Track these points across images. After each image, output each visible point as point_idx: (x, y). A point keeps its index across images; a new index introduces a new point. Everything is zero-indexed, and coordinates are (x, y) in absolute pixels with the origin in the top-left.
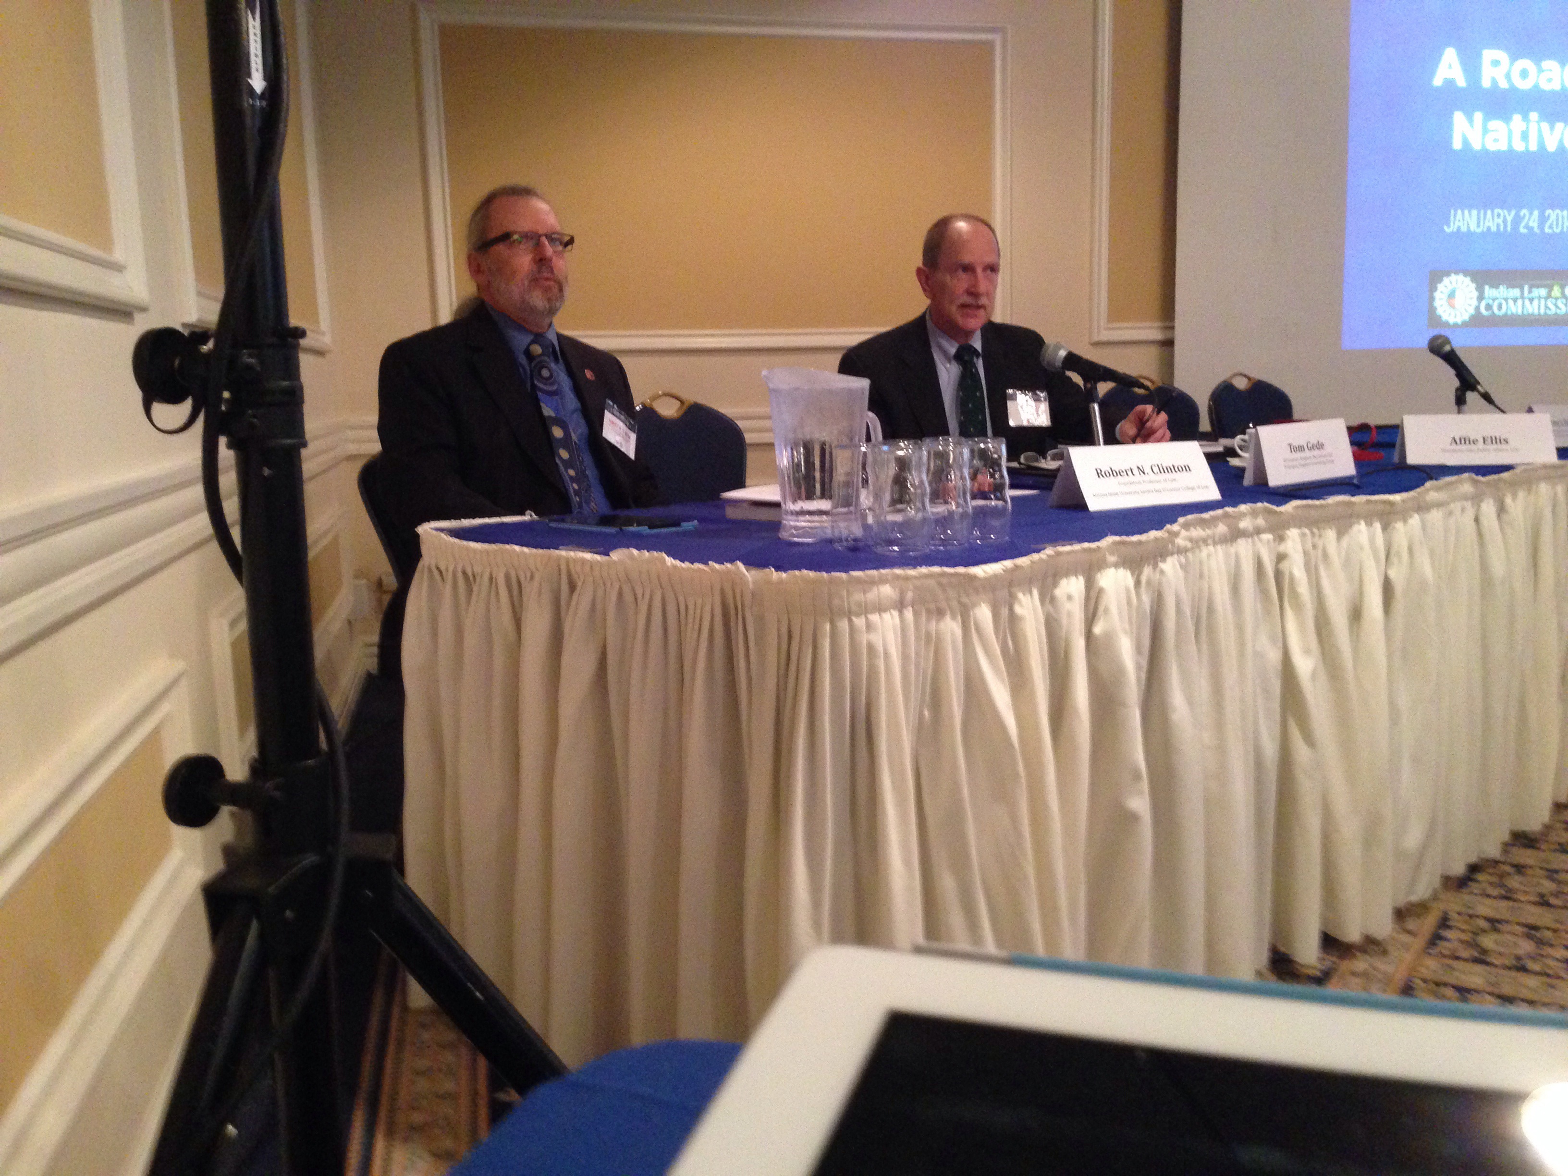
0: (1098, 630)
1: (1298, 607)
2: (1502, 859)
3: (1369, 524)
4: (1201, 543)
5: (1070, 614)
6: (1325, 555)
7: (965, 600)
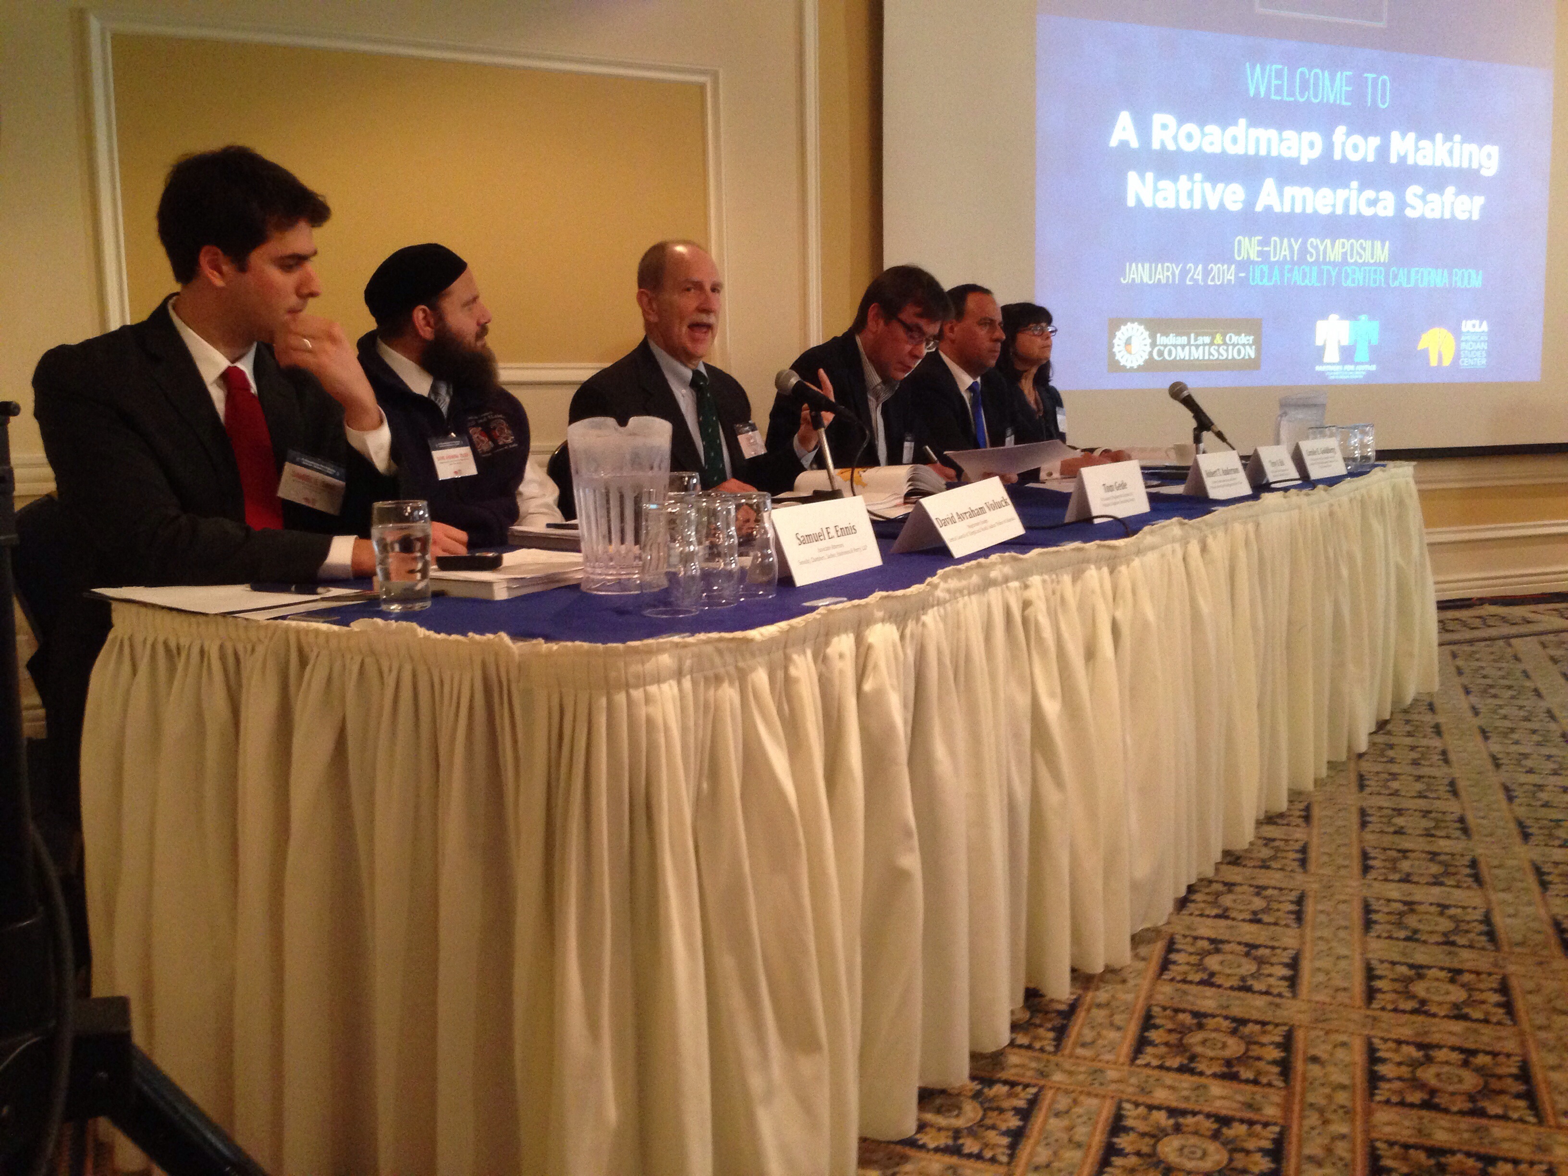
0: (867, 687)
1: (1044, 653)
2: (1216, 879)
3: (1099, 568)
4: (958, 595)
5: (841, 672)
6: (1063, 600)
7: (741, 664)
